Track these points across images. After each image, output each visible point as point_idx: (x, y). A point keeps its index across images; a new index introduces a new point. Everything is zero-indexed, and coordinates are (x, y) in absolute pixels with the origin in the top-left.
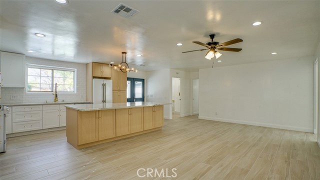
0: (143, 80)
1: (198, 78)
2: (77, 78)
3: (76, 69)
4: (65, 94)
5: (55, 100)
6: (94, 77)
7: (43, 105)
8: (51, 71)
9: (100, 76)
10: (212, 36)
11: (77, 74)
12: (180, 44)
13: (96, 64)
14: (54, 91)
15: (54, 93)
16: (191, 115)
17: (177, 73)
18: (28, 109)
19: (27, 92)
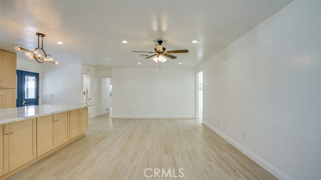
0: (37, 75)
1: (111, 77)
10: (160, 42)
12: (125, 42)
16: (100, 115)
17: (88, 70)
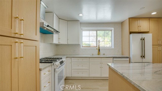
2: (114, 35)
3: (113, 28)
4: (106, 49)
5: (98, 53)
6: (131, 33)
7: (89, 57)
8: (96, 32)
9: (137, 31)
11: (114, 32)
13: (132, 19)
14: (98, 46)
15: (98, 48)
18: (80, 60)
19: (82, 48)
